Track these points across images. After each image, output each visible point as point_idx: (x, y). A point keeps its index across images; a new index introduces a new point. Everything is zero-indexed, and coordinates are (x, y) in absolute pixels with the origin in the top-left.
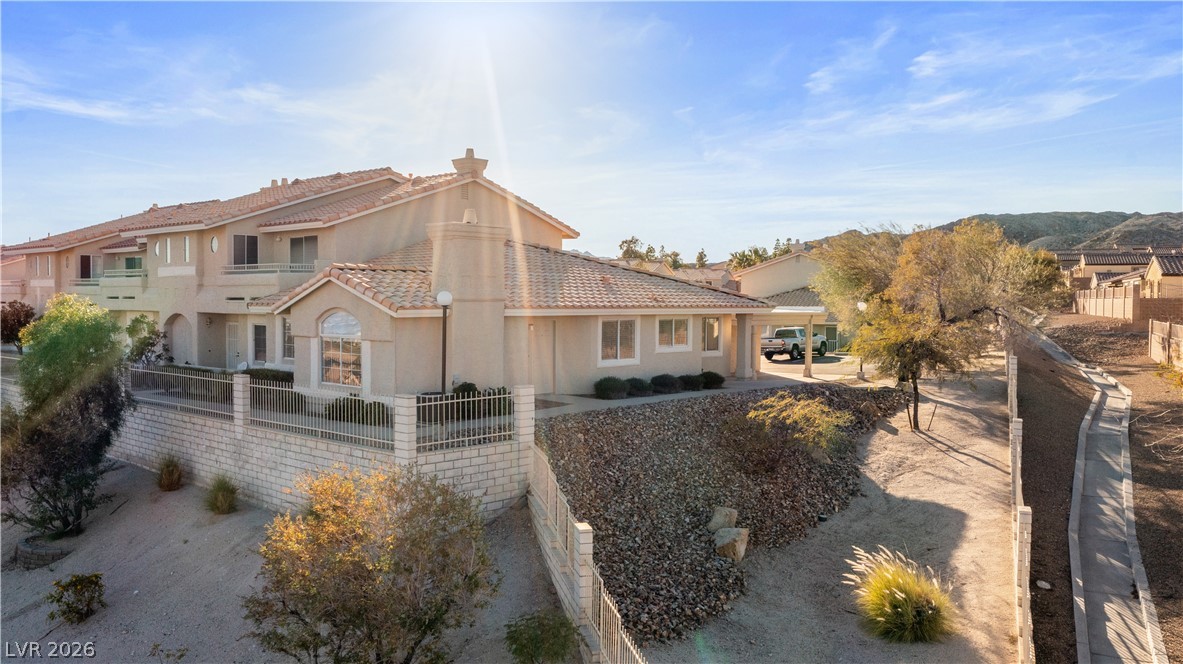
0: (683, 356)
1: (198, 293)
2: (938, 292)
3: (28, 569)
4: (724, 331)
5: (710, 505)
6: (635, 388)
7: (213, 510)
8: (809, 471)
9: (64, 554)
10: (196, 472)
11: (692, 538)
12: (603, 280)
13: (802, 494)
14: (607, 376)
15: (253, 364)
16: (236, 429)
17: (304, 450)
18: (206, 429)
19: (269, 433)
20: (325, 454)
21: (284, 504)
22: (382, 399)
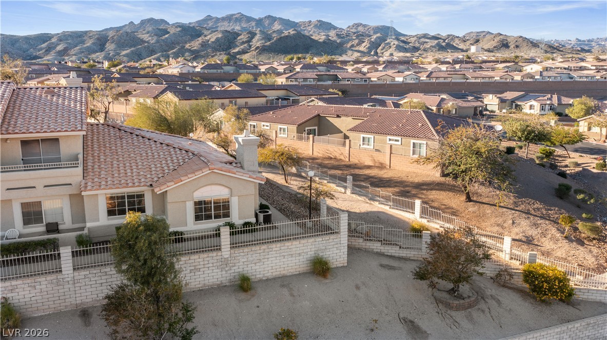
15: (24, 228)
16: (223, 253)
17: (282, 248)
18: (190, 261)
19: (254, 248)
20: (298, 246)
21: (265, 275)
22: (247, 220)
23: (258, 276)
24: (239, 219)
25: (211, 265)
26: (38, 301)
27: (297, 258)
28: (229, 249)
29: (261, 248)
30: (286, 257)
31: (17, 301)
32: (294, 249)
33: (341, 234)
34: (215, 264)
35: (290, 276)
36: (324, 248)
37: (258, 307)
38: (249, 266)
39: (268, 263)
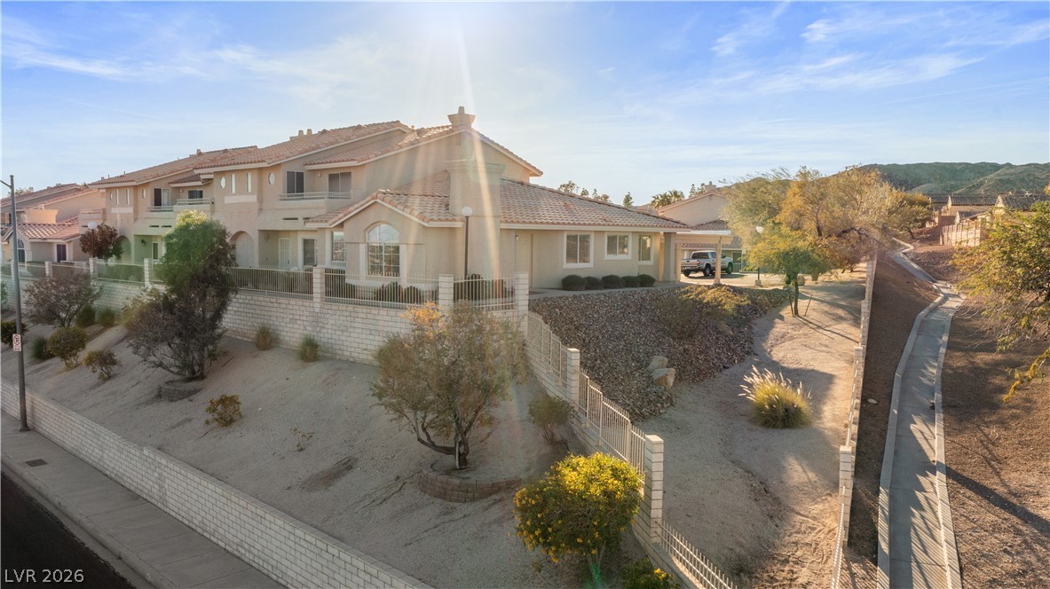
0: (625, 262)
1: (259, 215)
2: (817, 217)
3: (172, 401)
4: (654, 245)
5: (648, 357)
6: (591, 283)
7: (302, 359)
8: (717, 338)
9: (196, 391)
10: (281, 338)
11: (637, 375)
12: (566, 205)
13: (712, 352)
14: (570, 274)
15: (302, 268)
21: (353, 354)
28: (321, 301)
38: (337, 333)
39: (355, 335)
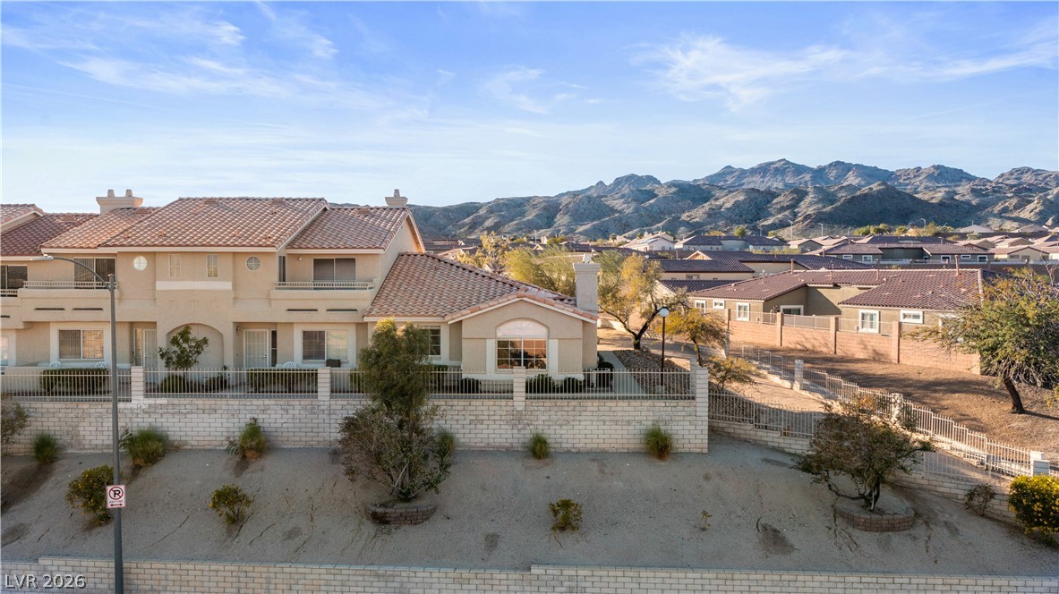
15: (303, 363)
16: (515, 404)
17: (602, 409)
18: (471, 408)
19: (559, 402)
20: (626, 409)
21: (576, 445)
22: (572, 376)
23: (564, 445)
24: (560, 370)
25: (498, 418)
26: (290, 430)
27: (625, 427)
28: (524, 399)
29: (571, 404)
30: (607, 423)
31: (268, 425)
32: (619, 414)
33: (697, 400)
34: (503, 418)
35: (613, 453)
36: (667, 418)
37: (548, 478)
38: (551, 427)
39: (580, 427)
